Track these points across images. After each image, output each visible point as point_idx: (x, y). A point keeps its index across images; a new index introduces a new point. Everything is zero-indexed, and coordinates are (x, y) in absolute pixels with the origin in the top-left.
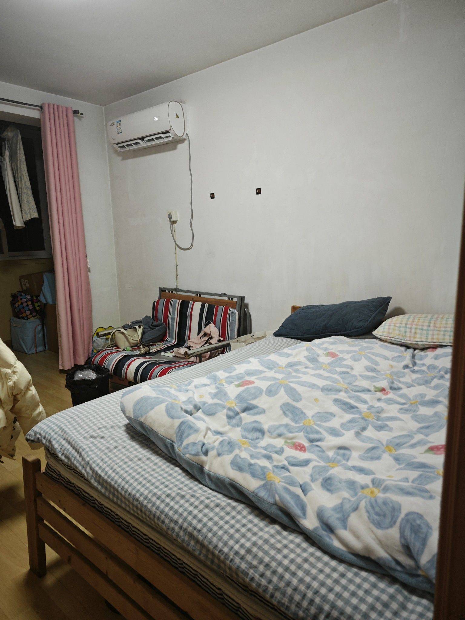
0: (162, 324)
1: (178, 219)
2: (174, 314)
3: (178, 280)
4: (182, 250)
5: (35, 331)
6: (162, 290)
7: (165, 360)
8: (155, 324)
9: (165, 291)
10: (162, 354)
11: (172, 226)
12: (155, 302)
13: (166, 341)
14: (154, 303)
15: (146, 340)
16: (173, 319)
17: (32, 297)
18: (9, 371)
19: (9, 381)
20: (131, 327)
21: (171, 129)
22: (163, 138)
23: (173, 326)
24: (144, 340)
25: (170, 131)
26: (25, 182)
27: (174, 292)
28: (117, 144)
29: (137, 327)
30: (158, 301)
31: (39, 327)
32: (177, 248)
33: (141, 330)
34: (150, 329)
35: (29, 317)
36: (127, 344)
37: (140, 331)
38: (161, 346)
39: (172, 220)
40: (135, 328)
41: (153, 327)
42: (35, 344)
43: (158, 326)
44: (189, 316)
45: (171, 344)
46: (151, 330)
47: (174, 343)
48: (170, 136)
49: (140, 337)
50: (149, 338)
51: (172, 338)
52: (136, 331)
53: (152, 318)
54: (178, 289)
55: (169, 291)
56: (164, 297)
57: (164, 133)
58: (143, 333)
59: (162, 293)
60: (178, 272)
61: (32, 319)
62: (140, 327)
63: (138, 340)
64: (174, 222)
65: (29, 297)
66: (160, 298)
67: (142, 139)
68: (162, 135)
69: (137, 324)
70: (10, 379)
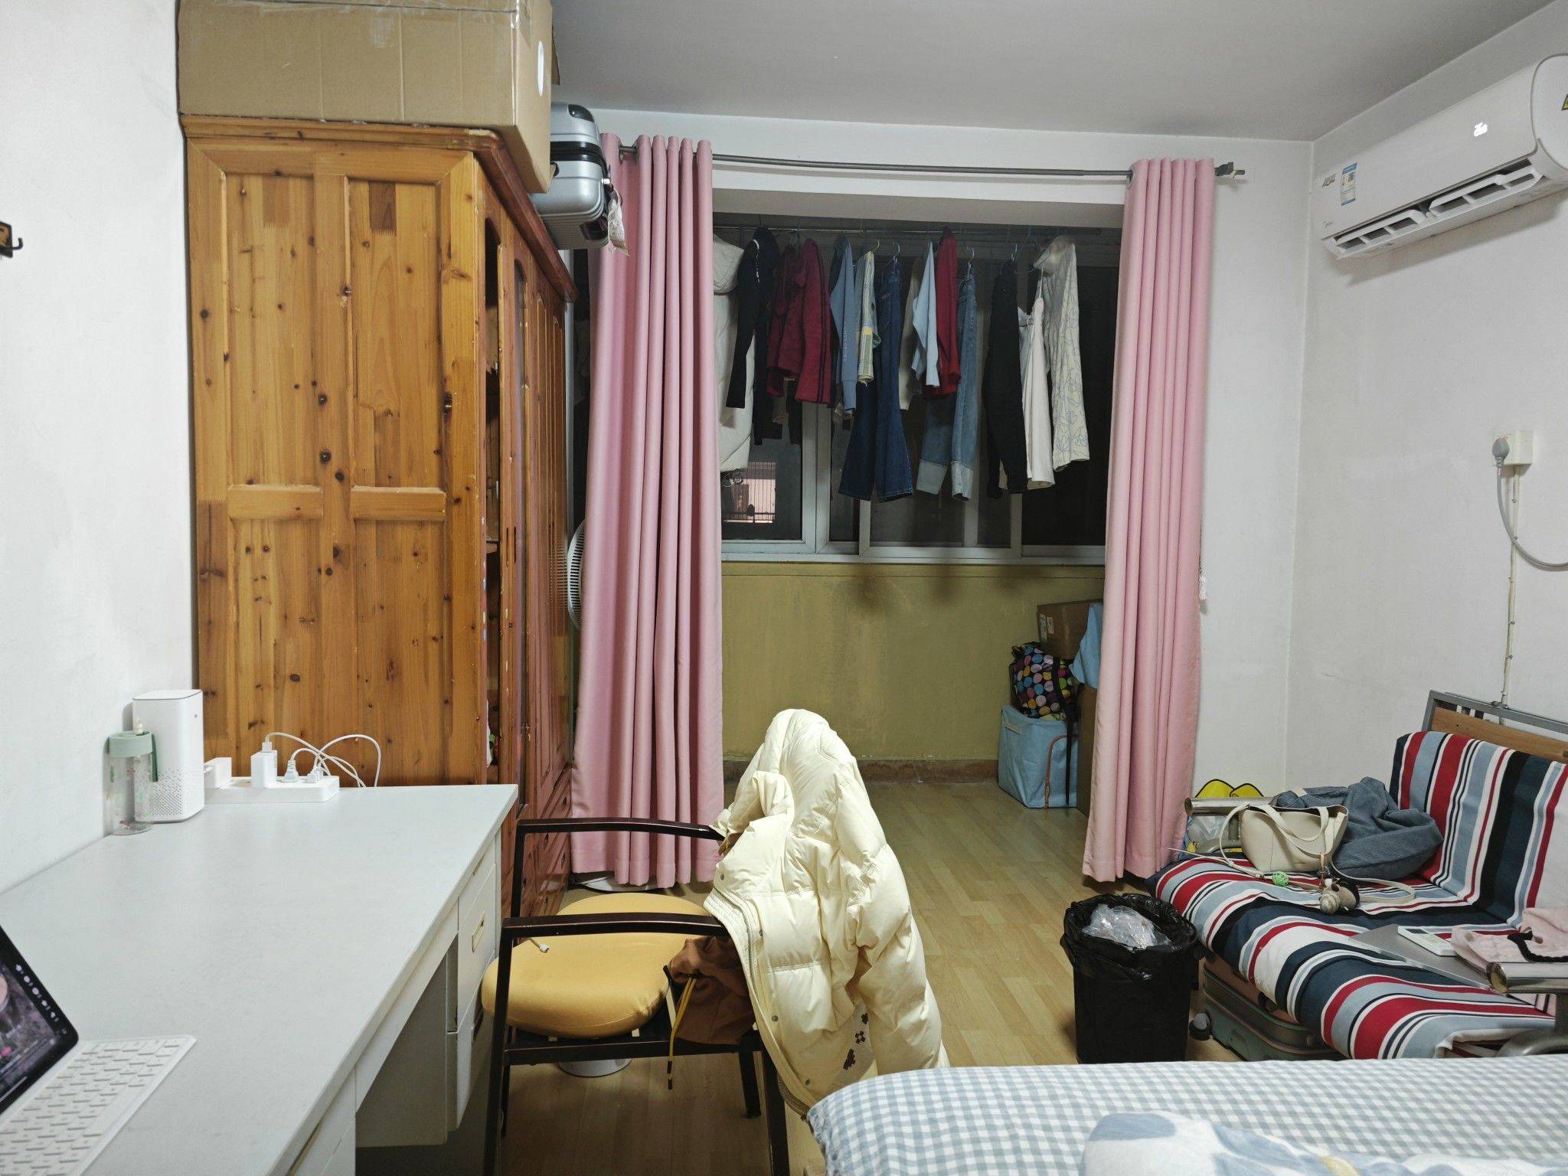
0: (1422, 821)
1: (1535, 460)
2: (1477, 793)
3: (1510, 674)
4: (1537, 567)
5: (1051, 752)
6: (1441, 703)
7: (1409, 963)
8: (1397, 812)
9: (1453, 707)
10: (1402, 930)
11: (1507, 483)
12: (1406, 737)
13: (1434, 884)
14: (1401, 742)
15: (1353, 862)
16: (1471, 811)
17: (1056, 660)
18: (855, 871)
19: (851, 900)
20: (1307, 805)
21: (1535, 151)
22: (1501, 187)
23: (1467, 835)
24: (1344, 861)
25: (1530, 159)
26: (1069, 371)
27: (1486, 716)
28: (1337, 238)
29: (1323, 811)
30: (1418, 738)
31: (1062, 744)
32: (1518, 559)
33: (1338, 825)
34: (1373, 827)
35: (1042, 711)
36: (1280, 860)
37: (1333, 827)
38: (1408, 897)
39: (1507, 461)
40: (1316, 812)
41: (1386, 823)
42: (1048, 784)
43: (1406, 823)
44: (1540, 815)
45: (1448, 901)
46: (1376, 833)
47: (1465, 900)
48: (1530, 177)
49: (1330, 847)
50: (1365, 860)
51: (1460, 877)
52: (1318, 822)
53: (1388, 789)
54: (1505, 707)
55: (1467, 710)
56: (1445, 727)
57: (1504, 172)
58: (1346, 836)
59: (1439, 710)
60: (1513, 646)
61: (1049, 717)
62: (1333, 813)
63: (1319, 857)
64: (1517, 469)
65: (1049, 661)
66: (1430, 729)
67: (1423, 206)
68: (1499, 180)
69: (1327, 800)
70: (854, 895)
